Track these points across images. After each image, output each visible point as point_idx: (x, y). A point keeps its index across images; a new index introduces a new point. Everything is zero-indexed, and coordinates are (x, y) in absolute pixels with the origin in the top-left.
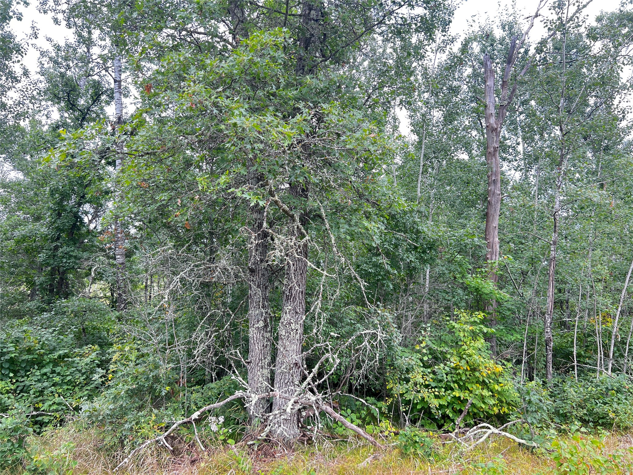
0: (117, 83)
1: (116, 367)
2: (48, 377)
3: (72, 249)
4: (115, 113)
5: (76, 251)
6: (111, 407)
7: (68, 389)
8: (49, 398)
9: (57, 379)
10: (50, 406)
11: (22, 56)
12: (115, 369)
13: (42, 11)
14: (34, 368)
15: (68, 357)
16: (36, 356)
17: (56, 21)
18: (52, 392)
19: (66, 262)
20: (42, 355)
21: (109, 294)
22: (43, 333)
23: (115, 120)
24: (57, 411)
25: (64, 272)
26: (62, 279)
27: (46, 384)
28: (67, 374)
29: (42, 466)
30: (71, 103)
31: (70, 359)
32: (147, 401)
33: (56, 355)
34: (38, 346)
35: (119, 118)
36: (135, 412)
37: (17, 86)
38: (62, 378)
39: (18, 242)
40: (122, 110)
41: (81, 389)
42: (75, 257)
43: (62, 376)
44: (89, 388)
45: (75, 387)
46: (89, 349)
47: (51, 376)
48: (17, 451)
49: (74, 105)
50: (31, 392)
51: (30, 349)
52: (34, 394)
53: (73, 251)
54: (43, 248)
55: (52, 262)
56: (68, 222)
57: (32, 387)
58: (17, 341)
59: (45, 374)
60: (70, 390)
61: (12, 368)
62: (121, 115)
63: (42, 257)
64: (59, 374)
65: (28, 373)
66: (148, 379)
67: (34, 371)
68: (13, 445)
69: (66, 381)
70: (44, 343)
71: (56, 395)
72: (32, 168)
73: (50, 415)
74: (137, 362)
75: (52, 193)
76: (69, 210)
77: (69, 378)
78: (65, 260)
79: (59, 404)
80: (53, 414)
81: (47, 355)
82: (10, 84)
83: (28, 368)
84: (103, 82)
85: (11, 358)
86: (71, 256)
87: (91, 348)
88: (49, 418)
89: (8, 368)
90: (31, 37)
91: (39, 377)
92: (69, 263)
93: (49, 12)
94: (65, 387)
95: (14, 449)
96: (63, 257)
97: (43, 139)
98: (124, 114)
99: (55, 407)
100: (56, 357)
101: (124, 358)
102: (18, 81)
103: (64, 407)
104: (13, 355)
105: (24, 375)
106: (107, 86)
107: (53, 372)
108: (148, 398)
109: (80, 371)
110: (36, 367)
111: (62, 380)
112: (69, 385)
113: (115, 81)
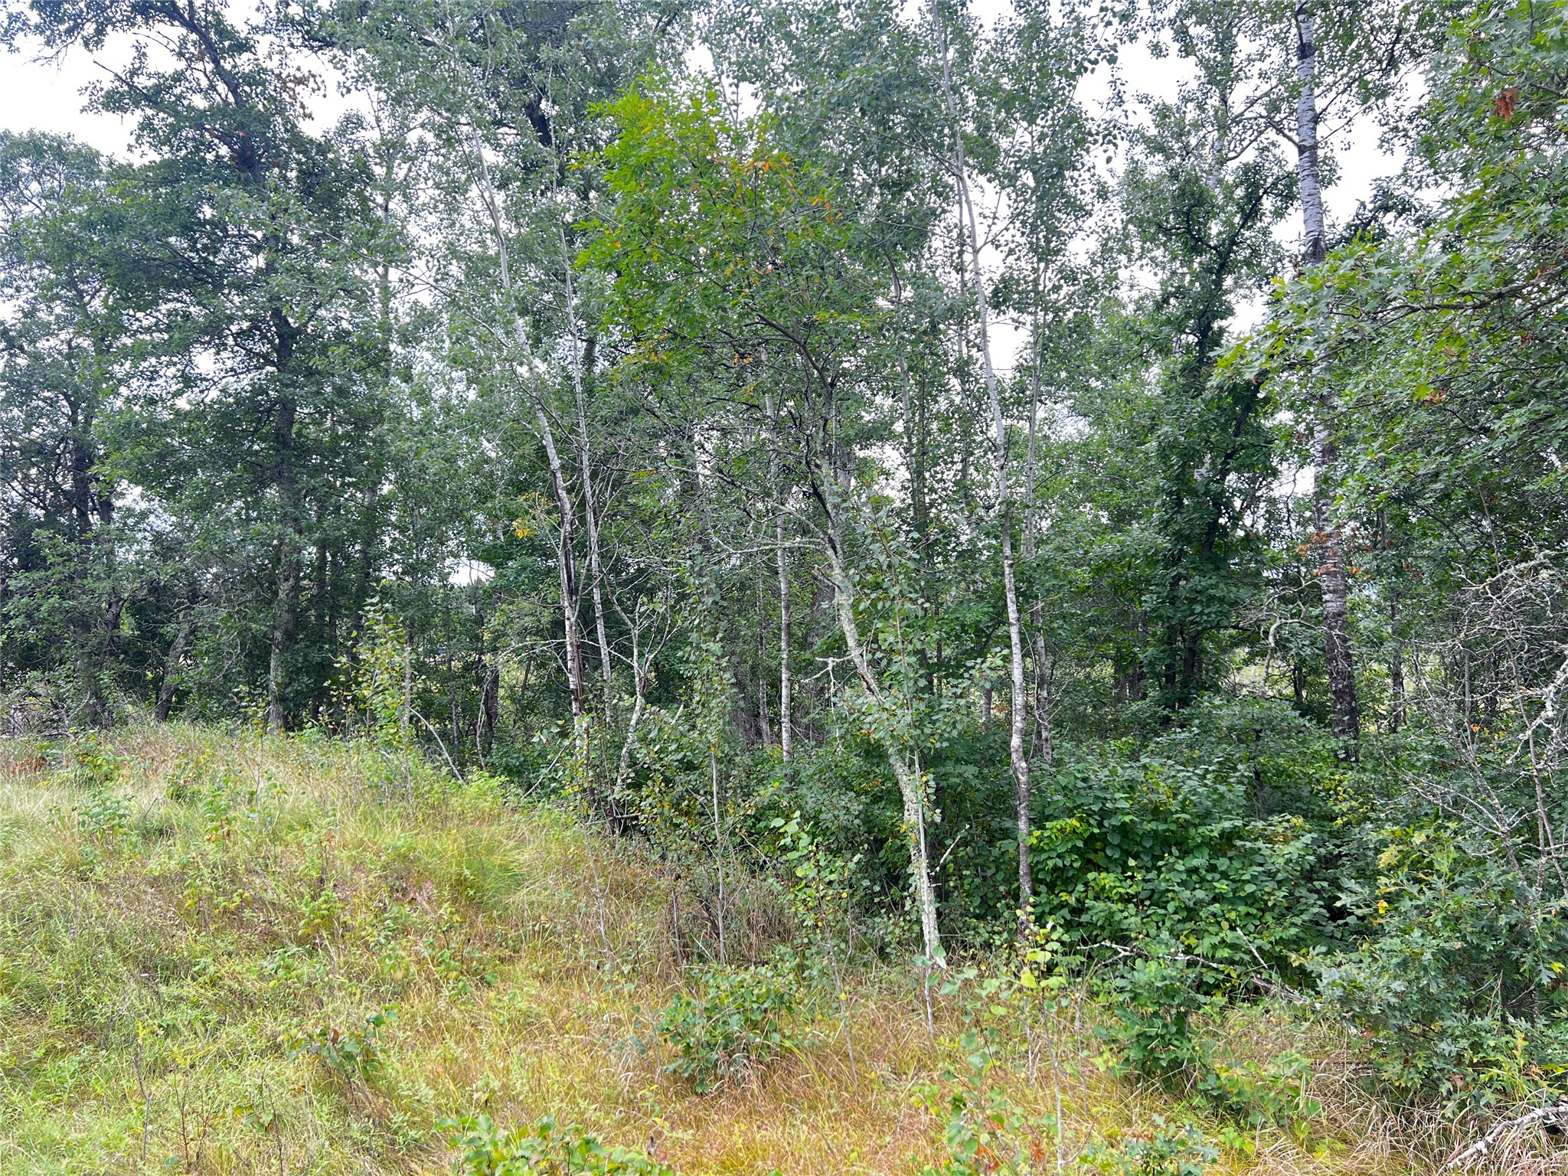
0: (1307, 154)
1: (1395, 884)
2: (1203, 880)
3: (1213, 581)
4: (1303, 233)
5: (1222, 585)
6: (1398, 986)
7: (1248, 914)
8: (1211, 929)
9: (1223, 886)
10: (1214, 947)
11: (1115, 145)
12: (1393, 889)
13: (1125, 38)
14: (1171, 854)
15: (1241, 838)
16: (1173, 827)
17: (1157, 50)
18: (1214, 915)
19: (1202, 613)
20: (1185, 825)
21: (1289, 691)
22: (1181, 774)
23: (1303, 249)
24: (1231, 962)
25: (1198, 635)
26: (1192, 652)
27: (1200, 894)
28: (1245, 878)
29: (1239, 1094)
30: (1193, 237)
31: (1248, 845)
32: (1492, 989)
33: (1215, 829)
34: (1174, 805)
35: (1316, 242)
36: (1463, 1014)
37: (1085, 226)
38: (1234, 886)
39: (1098, 570)
40: (1321, 221)
41: (1280, 919)
42: (1221, 600)
43: (1233, 881)
44: (1298, 921)
45: (1263, 911)
46: (1285, 824)
47: (1209, 877)
48: (1176, 1043)
49: (1200, 239)
50: (1171, 907)
51: (1156, 808)
52: (1176, 913)
53: (1215, 586)
54: (1148, 582)
55: (1170, 612)
56: (1201, 518)
57: (1170, 895)
58: (1131, 787)
59: (1195, 870)
60: (1254, 917)
61: (1125, 847)
62: (1321, 233)
63: (1149, 601)
64: (1225, 875)
65: (1161, 863)
66: (1492, 932)
67: (1172, 860)
68: (1165, 1026)
69: (1242, 894)
70: (1185, 799)
71: (1225, 925)
72: (1128, 402)
73: (1216, 969)
74: (1457, 879)
75: (1163, 454)
76: (1202, 490)
77: (1250, 888)
78: (1198, 609)
79: (1234, 947)
80: (1221, 967)
81: (1196, 826)
82: (1073, 224)
83: (1158, 852)
84: (1267, 165)
85: (1124, 824)
86: (1212, 598)
87: (1288, 821)
88: (1213, 973)
89: (1118, 846)
90: (1111, 105)
91: (1184, 877)
92: (1209, 615)
93: (1140, 34)
94: (1243, 909)
95: (1168, 1037)
96: (1193, 601)
97: (1137, 333)
98: (1326, 228)
99: (1225, 953)
100: (1215, 834)
101: (1408, 862)
102: (1089, 214)
103: (1247, 958)
104: (1127, 819)
105: (1149, 865)
106: (1276, 170)
107: (1212, 868)
108: (1494, 983)
109: (1271, 875)
110: (1175, 851)
111: (1234, 891)
112: (1251, 905)
113: (1302, 150)
